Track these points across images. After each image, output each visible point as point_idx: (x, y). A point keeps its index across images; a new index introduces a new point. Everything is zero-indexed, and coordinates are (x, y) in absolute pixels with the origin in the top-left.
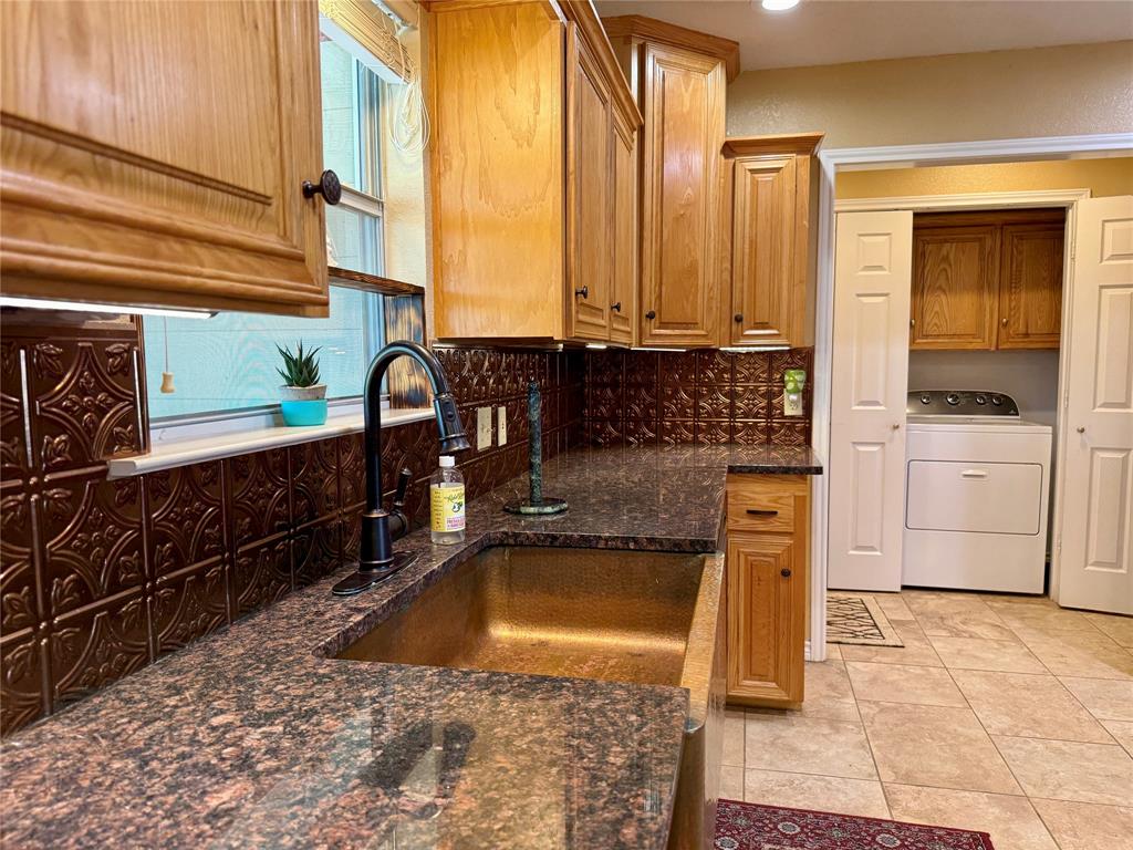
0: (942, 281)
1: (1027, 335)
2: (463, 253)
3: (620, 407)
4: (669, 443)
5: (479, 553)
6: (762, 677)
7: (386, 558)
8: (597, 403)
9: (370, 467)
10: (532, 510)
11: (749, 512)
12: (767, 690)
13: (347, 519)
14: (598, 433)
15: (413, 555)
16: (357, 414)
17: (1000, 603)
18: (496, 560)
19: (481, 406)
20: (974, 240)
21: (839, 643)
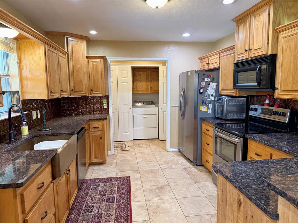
0: (140, 80)
1: (155, 90)
2: (27, 84)
3: (69, 107)
4: (81, 115)
5: (32, 138)
6: (98, 158)
7: (14, 139)
8: (64, 106)
9: (10, 124)
10: (44, 130)
11: (94, 127)
12: (99, 160)
13: (6, 133)
14: (65, 113)
15: (19, 139)
16: (7, 115)
17: (150, 141)
18: (36, 139)
19: (33, 111)
20: (145, 72)
21: (117, 151)
